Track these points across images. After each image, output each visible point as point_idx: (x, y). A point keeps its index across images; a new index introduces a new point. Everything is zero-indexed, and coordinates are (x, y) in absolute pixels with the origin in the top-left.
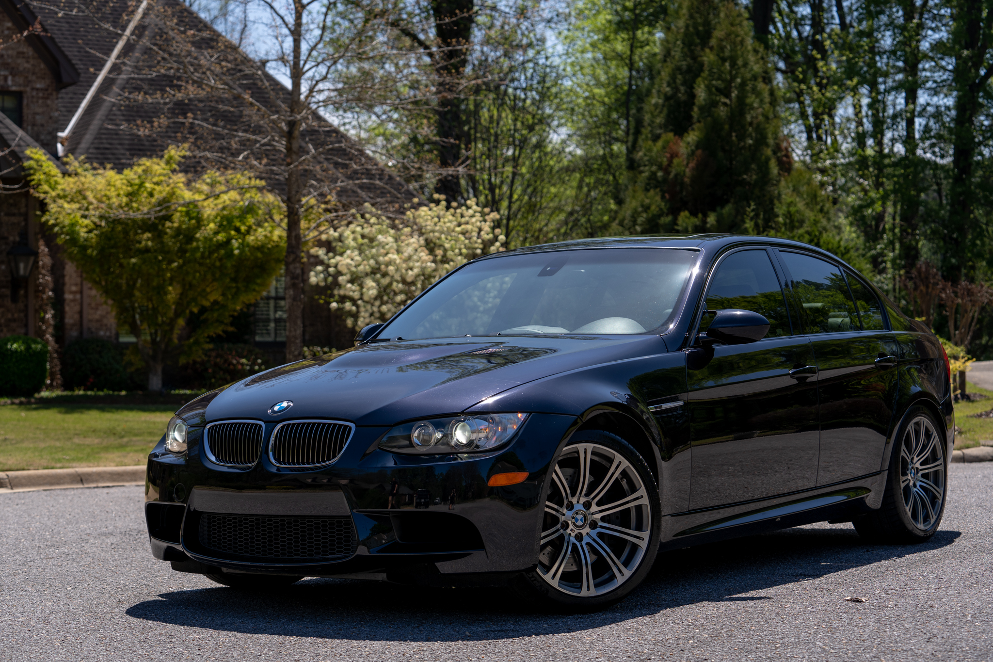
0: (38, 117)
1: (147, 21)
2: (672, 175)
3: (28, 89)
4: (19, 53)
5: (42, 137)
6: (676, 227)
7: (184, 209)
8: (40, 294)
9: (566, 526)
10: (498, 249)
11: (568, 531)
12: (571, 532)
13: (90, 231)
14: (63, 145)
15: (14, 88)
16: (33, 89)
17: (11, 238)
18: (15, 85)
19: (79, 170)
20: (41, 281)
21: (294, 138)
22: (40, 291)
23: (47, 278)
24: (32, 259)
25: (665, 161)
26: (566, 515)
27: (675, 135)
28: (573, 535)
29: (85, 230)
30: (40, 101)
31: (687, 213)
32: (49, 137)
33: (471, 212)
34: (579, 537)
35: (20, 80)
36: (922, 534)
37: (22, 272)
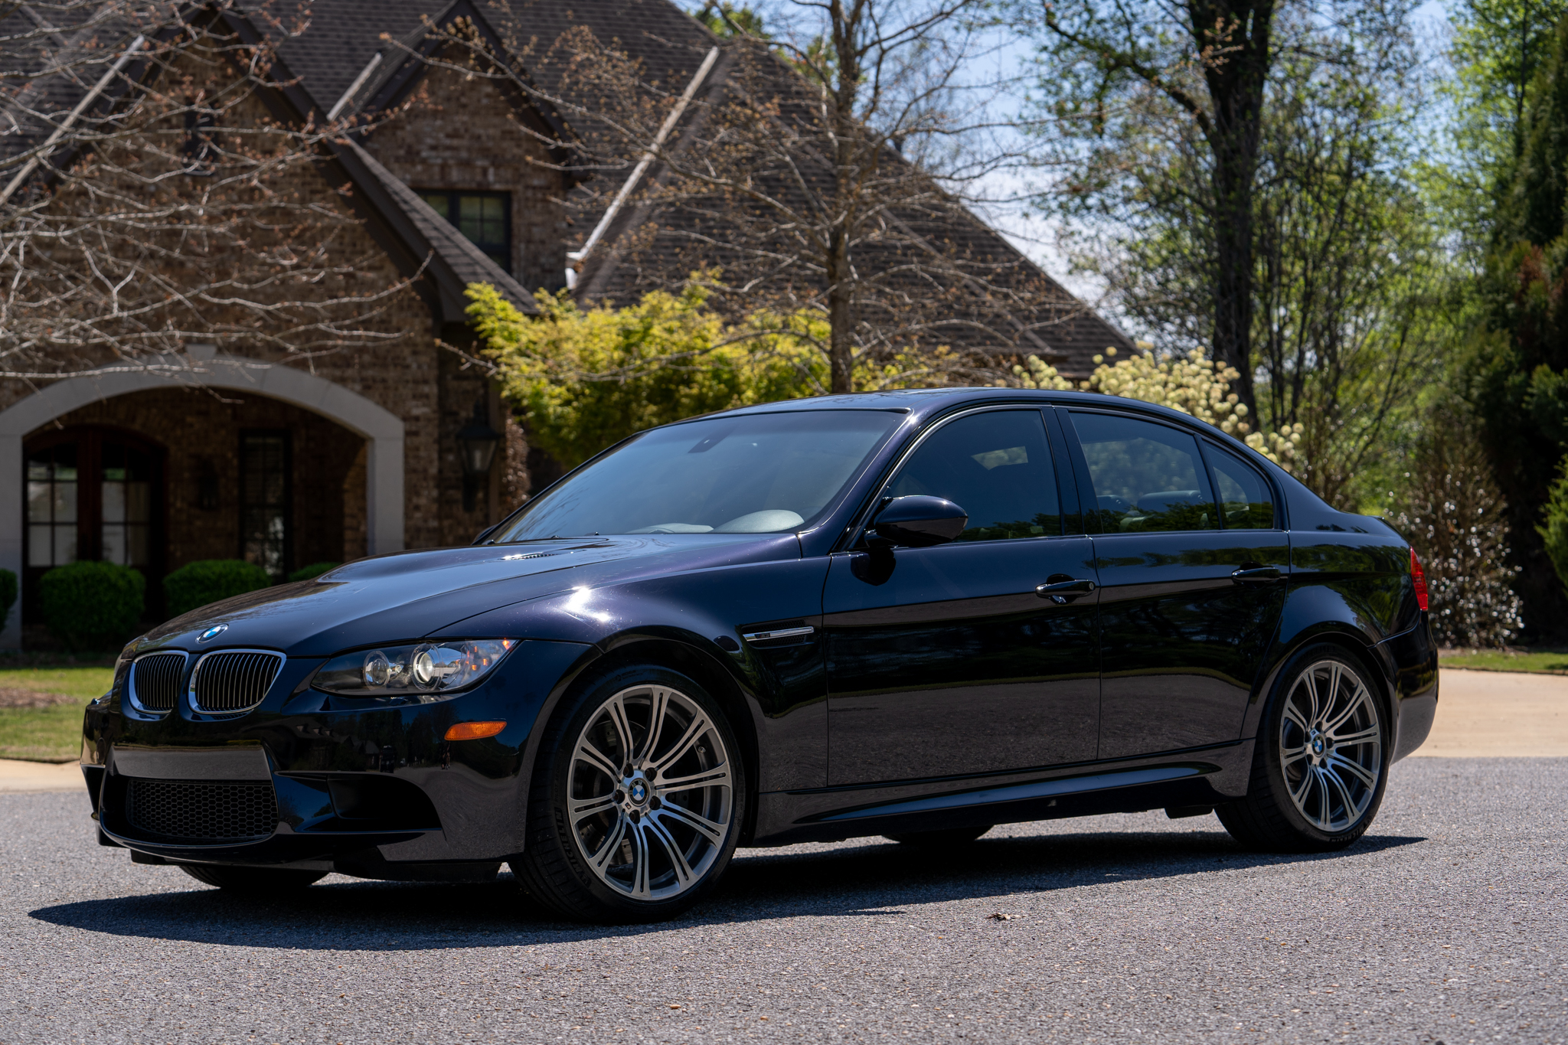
0: (535, 230)
1: (714, 80)
2: (1528, 308)
3: (520, 187)
4: (504, 132)
5: (543, 260)
6: (1530, 390)
7: (710, 368)
8: (509, 498)
9: (620, 797)
10: (1235, 426)
11: (623, 804)
12: (627, 806)
13: (567, 403)
14: (576, 271)
15: (498, 187)
16: (527, 187)
17: (463, 414)
18: (500, 182)
19: (556, 312)
20: (510, 477)
21: (839, 258)
22: (511, 493)
23: (520, 473)
24: (493, 445)
25: (1518, 284)
26: (624, 784)
27: (1533, 244)
28: (628, 811)
29: (557, 401)
30: (539, 206)
31: (1546, 368)
32: (553, 260)
33: (1194, 368)
34: (635, 816)
35: (508, 174)
36: (1327, 839)
37: (478, 464)
